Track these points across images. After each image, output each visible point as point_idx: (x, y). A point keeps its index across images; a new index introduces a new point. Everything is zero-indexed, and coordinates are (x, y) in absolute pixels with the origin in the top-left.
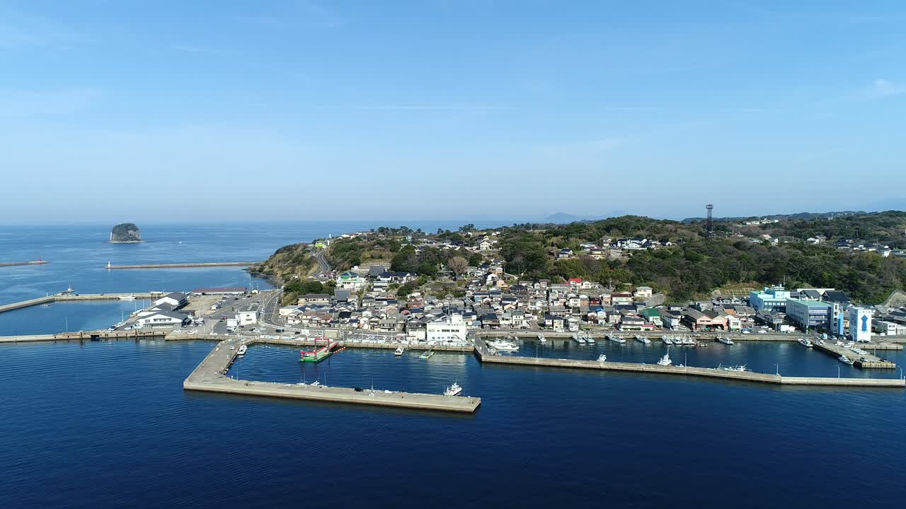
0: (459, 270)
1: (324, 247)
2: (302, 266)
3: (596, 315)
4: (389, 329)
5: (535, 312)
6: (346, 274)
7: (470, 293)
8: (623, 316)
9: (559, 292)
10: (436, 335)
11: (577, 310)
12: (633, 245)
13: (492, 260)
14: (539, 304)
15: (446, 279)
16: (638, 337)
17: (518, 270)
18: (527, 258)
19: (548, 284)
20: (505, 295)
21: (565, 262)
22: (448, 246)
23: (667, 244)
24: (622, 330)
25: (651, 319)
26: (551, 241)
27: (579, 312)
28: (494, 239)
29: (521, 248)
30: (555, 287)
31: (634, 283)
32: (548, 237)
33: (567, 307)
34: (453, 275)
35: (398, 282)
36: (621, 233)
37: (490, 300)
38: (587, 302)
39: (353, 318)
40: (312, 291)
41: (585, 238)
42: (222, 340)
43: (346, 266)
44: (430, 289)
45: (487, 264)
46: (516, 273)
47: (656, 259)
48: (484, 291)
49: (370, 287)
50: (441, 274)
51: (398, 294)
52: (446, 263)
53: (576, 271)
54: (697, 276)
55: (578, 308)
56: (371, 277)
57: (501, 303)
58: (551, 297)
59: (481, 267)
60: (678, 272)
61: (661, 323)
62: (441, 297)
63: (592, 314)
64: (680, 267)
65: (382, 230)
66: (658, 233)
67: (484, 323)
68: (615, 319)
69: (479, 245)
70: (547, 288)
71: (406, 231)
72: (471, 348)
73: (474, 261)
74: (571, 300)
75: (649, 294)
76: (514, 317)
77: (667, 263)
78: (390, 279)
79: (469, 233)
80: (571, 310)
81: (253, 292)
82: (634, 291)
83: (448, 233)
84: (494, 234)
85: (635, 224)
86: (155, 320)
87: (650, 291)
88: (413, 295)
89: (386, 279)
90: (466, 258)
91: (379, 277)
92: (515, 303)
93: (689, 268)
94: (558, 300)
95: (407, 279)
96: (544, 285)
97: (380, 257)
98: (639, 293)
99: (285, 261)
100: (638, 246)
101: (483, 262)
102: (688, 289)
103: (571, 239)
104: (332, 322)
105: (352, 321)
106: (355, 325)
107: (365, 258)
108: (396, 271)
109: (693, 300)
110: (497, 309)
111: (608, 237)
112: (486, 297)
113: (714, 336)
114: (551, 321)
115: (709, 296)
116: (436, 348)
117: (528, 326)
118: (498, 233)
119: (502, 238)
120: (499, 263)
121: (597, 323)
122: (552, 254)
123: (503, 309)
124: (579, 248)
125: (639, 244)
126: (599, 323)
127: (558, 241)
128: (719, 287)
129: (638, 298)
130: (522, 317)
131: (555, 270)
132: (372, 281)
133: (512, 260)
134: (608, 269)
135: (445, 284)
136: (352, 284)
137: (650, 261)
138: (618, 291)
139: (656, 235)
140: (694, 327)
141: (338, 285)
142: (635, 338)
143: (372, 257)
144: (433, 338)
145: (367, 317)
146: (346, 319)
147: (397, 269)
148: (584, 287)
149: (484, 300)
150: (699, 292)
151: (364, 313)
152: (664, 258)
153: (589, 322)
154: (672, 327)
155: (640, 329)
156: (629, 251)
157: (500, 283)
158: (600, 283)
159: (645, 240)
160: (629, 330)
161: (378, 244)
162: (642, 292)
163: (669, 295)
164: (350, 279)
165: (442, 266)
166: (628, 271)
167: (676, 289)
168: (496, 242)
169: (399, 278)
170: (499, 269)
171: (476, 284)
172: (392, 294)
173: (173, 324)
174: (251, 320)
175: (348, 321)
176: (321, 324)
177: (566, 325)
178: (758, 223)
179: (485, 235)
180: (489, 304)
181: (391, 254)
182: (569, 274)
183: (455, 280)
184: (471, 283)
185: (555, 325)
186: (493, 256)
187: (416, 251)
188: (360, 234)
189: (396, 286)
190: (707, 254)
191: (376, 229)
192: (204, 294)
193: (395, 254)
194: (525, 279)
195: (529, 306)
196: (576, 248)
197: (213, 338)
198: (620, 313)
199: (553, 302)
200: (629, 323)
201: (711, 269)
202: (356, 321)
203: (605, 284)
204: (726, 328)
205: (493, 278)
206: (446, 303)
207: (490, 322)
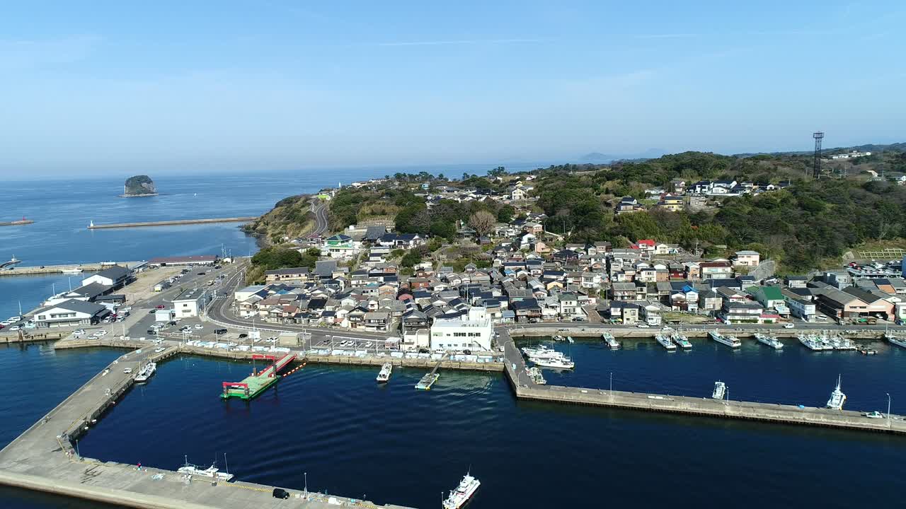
0: (484, 229)
1: (328, 198)
2: (294, 224)
3: (684, 297)
4: (378, 328)
5: (591, 292)
6: (335, 238)
7: (498, 263)
8: (725, 299)
9: (624, 260)
10: (445, 341)
11: (654, 288)
12: (719, 190)
13: (528, 214)
14: (597, 280)
15: (467, 242)
16: (758, 336)
17: (562, 228)
18: (575, 211)
19: (608, 249)
20: (548, 264)
21: (630, 217)
22: (471, 195)
23: (768, 188)
24: (729, 323)
25: (770, 304)
26: (605, 186)
27: (657, 291)
28: (529, 186)
29: (567, 197)
30: (617, 253)
31: (730, 245)
32: (600, 182)
33: (638, 284)
34: (477, 235)
35: (403, 248)
36: (696, 174)
37: (526, 273)
38: (665, 276)
39: (328, 308)
40: (287, 264)
41: (650, 181)
42: (132, 349)
43: (340, 225)
44: (444, 256)
45: (521, 220)
46: (560, 231)
47: (760, 210)
48: (518, 260)
49: (366, 255)
50: (460, 236)
51: (403, 264)
52: (466, 221)
53: (646, 228)
54: (822, 233)
55: (655, 284)
56: (368, 241)
57: (541, 279)
58: (613, 268)
59: (514, 223)
60: (791, 227)
61: (787, 311)
62: (460, 269)
63: (678, 295)
64: (793, 220)
65: (398, 177)
66: (749, 173)
67: (518, 313)
68: (714, 303)
69: (510, 193)
70: (606, 254)
71: (426, 177)
72: (499, 366)
73: (504, 215)
74: (643, 273)
75: (754, 262)
76: (563, 303)
77: (776, 214)
78: (392, 243)
79: (498, 178)
80: (645, 289)
81: (225, 260)
82: (732, 258)
83: (474, 179)
84: (528, 179)
85: (715, 161)
86: (53, 316)
87: (756, 257)
88: (422, 265)
89: (387, 244)
90: (493, 213)
91: (379, 241)
92: (562, 278)
93: (806, 222)
94: (623, 272)
95: (415, 243)
96: (601, 249)
97: (383, 213)
98: (740, 259)
99: (281, 216)
100: (725, 191)
101: (516, 216)
102: (811, 253)
103: (632, 183)
104: (297, 315)
105: (326, 314)
106: (330, 320)
107: (364, 215)
108: (403, 232)
109: (819, 268)
110: (538, 289)
111: (679, 179)
112: (520, 269)
113: (880, 333)
114: (619, 309)
115: (841, 261)
116: (444, 365)
117: (584, 316)
118: (533, 177)
119: (540, 184)
120: (537, 218)
121: (687, 310)
122: (609, 205)
123: (546, 289)
124: (642, 196)
125: (726, 188)
126: (690, 309)
127: (614, 186)
128: (851, 247)
129: (739, 267)
130: (574, 303)
131: (616, 228)
132: (368, 246)
133: (554, 214)
134: (689, 225)
135: (465, 249)
136: (342, 252)
137: (750, 213)
138: (708, 257)
139: (749, 176)
140: (839, 316)
141: (323, 254)
142: (753, 338)
143: (373, 213)
144: (441, 345)
145: (346, 308)
146: (318, 310)
147: (404, 230)
148: (658, 252)
149: (519, 274)
150: (825, 255)
151: (345, 302)
152: (769, 208)
153: (674, 307)
154: (805, 317)
155: (756, 321)
156: (715, 198)
157: (540, 246)
158: (681, 245)
159: (734, 183)
160: (739, 322)
161: (387, 194)
162: (745, 259)
163: (782, 262)
164: (340, 244)
165: (462, 223)
166: (720, 228)
167: (793, 252)
168: (532, 188)
169: (404, 243)
170: (538, 227)
171: (507, 249)
172: (394, 266)
173: (77, 321)
174: (189, 311)
175: (320, 314)
176: (282, 318)
177: (643, 317)
178: (847, 157)
179: (518, 180)
180: (525, 279)
181: (397, 209)
182: (636, 233)
183: (478, 242)
184: (500, 247)
185: (625, 316)
186: (528, 208)
187: (428, 204)
188: (373, 181)
189: (401, 252)
190: (828, 201)
191: (392, 176)
192: (164, 265)
193: (402, 208)
194: (574, 241)
195: (583, 283)
196: (640, 195)
197: (122, 345)
198: (719, 294)
199: (616, 275)
200: (739, 311)
201: (839, 222)
202: (332, 314)
203: (687, 247)
204: (891, 317)
205: (529, 239)
206: (466, 279)
207: (528, 313)
